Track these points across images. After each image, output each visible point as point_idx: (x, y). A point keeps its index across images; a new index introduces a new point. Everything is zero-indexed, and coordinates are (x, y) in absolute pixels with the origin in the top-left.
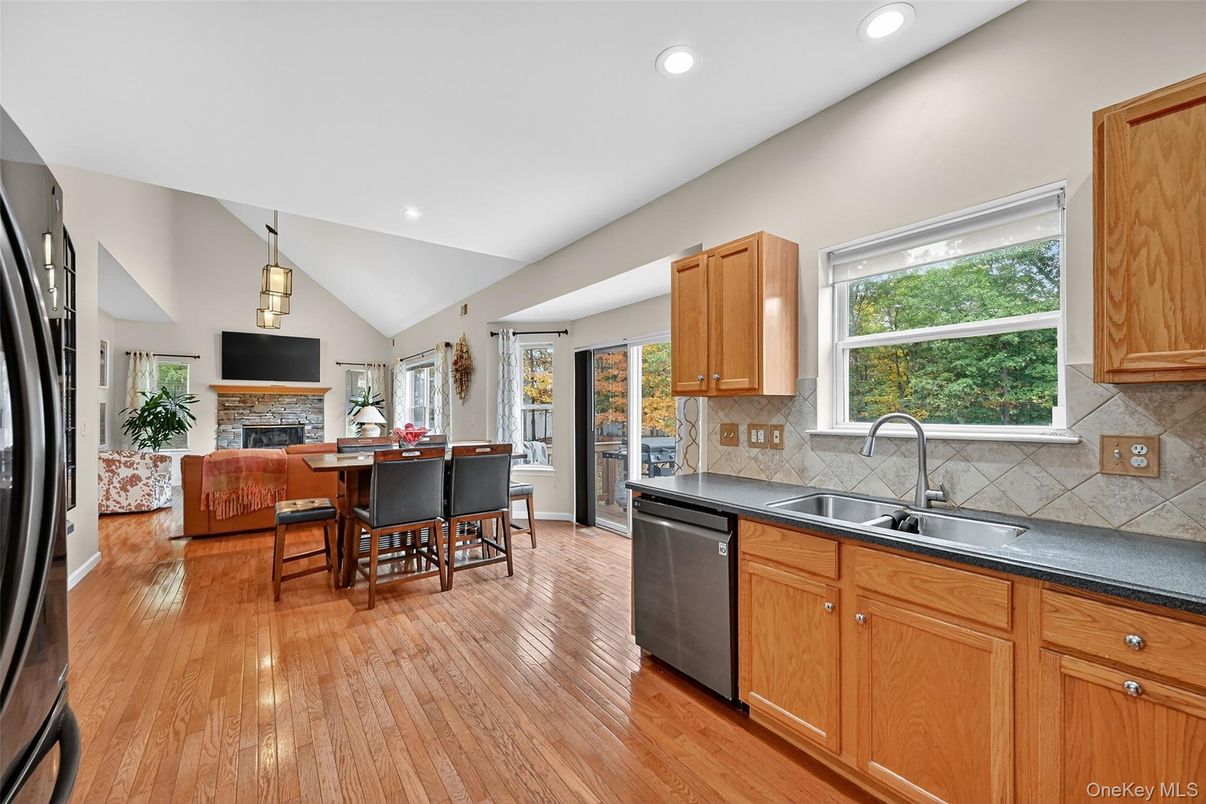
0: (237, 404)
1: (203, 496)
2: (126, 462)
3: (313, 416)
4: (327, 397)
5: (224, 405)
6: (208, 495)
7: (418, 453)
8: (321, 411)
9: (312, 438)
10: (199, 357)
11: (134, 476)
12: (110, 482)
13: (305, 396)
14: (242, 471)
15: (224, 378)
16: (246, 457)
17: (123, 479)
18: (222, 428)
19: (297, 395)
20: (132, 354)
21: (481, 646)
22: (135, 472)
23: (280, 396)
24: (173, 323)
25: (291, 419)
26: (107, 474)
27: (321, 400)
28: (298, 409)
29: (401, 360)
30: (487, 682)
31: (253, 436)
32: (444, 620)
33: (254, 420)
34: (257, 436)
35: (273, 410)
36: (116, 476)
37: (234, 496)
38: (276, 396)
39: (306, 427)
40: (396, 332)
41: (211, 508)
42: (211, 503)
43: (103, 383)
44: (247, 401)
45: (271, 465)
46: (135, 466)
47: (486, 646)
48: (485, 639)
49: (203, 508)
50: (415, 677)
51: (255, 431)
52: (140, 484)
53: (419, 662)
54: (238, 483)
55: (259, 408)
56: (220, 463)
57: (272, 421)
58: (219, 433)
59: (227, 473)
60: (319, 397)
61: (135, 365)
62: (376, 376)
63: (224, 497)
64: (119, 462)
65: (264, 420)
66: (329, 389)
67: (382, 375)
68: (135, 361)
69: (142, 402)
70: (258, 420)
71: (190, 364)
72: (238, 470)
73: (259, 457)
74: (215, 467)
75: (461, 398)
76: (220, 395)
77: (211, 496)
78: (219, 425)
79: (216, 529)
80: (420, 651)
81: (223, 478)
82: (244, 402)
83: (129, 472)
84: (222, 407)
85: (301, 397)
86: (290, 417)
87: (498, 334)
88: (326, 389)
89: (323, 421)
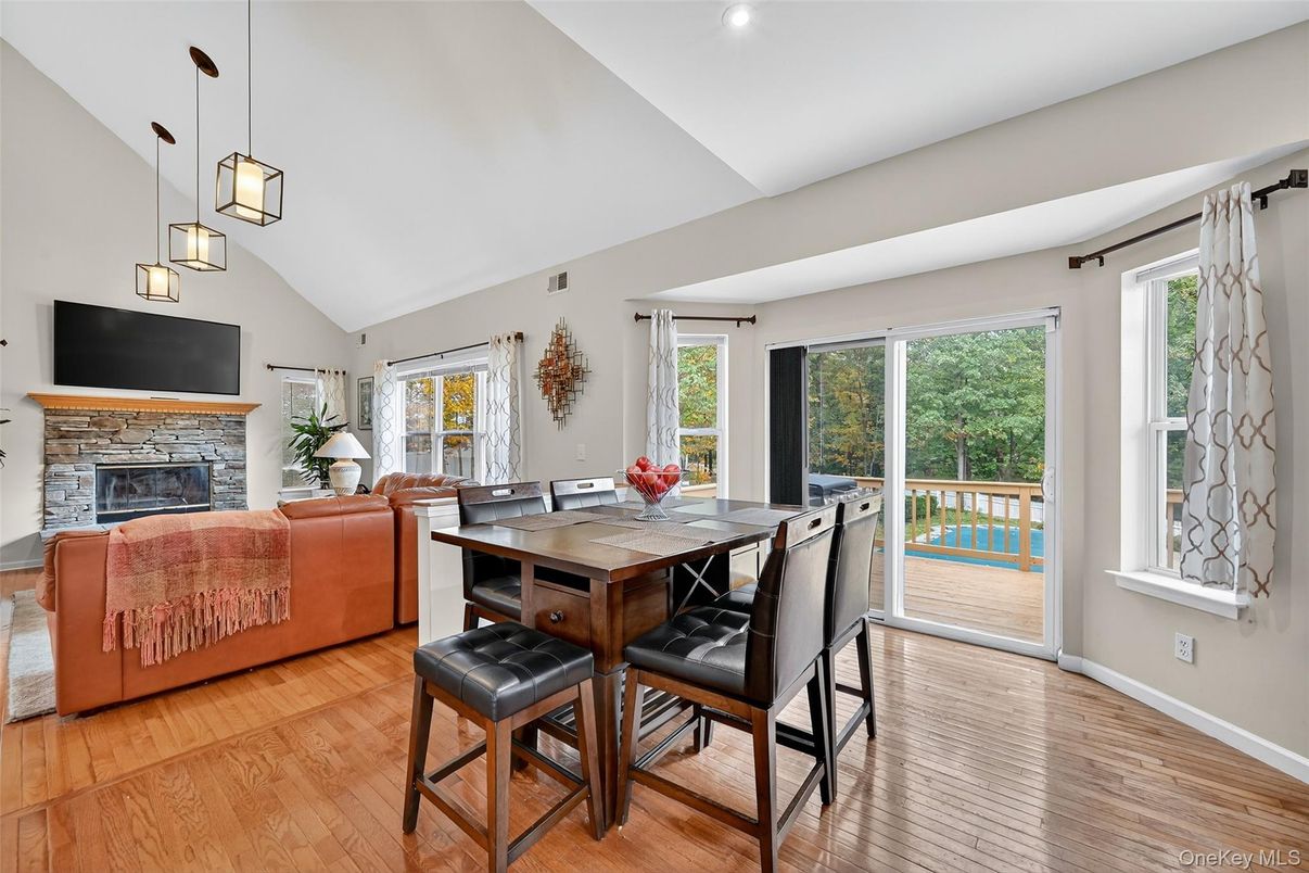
0: (85, 428)
1: (111, 620)
3: (227, 448)
4: (252, 423)
5: (57, 429)
6: (121, 615)
8: (241, 440)
9: (225, 483)
10: (4, 343)
13: (214, 415)
14: (198, 561)
15: (57, 382)
16: (208, 531)
18: (55, 468)
19: (199, 415)
23: (169, 415)
25: (188, 453)
27: (241, 424)
28: (203, 435)
29: (389, 364)
31: (114, 481)
33: (118, 456)
34: (122, 484)
35: (157, 438)
37: (182, 612)
38: (160, 418)
39: (216, 467)
40: (366, 325)
41: (129, 644)
42: (128, 632)
44: (105, 422)
45: (259, 543)
49: (108, 645)
51: (121, 474)
54: (191, 584)
55: (128, 435)
56: (150, 544)
57: (154, 457)
58: (48, 479)
59: (167, 566)
60: (234, 427)
62: (332, 388)
63: (161, 618)
65: (138, 456)
66: (255, 406)
67: (342, 387)
70: (125, 456)
72: (192, 556)
73: (233, 529)
74: (139, 554)
75: (556, 418)
76: (48, 412)
77: (128, 620)
78: (47, 463)
79: (139, 686)
81: (157, 579)
82: (99, 424)
84: (53, 433)
85: (208, 418)
86: (187, 449)
87: (650, 317)
88: (251, 407)
89: (245, 456)
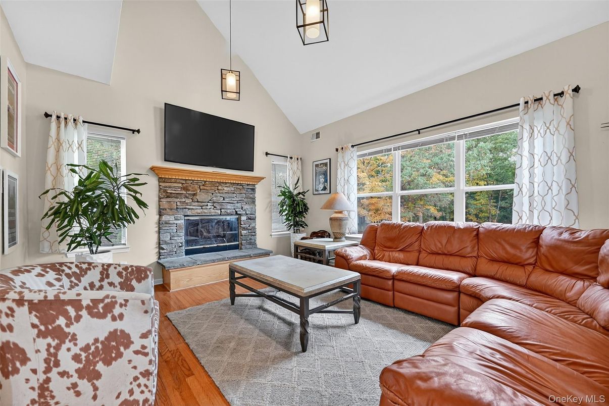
0: (179, 191)
2: (95, 302)
3: (247, 206)
5: (165, 191)
8: (253, 201)
9: (247, 229)
10: (138, 131)
11: (113, 335)
12: (52, 361)
13: (241, 185)
15: (166, 159)
17: (86, 348)
18: (164, 218)
19: (234, 183)
20: (54, 117)
22: (119, 325)
23: (220, 183)
25: (229, 209)
26: (42, 343)
27: (253, 190)
28: (236, 197)
29: (353, 146)
31: (192, 228)
33: (195, 210)
35: (214, 199)
36: (68, 344)
38: (215, 185)
39: (242, 218)
44: (189, 189)
46: (117, 311)
52: (128, 354)
55: (200, 196)
57: (212, 211)
60: (252, 187)
61: (58, 133)
62: (295, 168)
64: (76, 304)
65: (205, 211)
67: (300, 168)
68: (59, 127)
69: (71, 183)
70: (199, 210)
76: (161, 180)
78: (160, 215)
82: (186, 189)
83: (102, 328)
84: (163, 194)
85: (238, 186)
86: (229, 206)
88: (259, 179)
89: (255, 211)
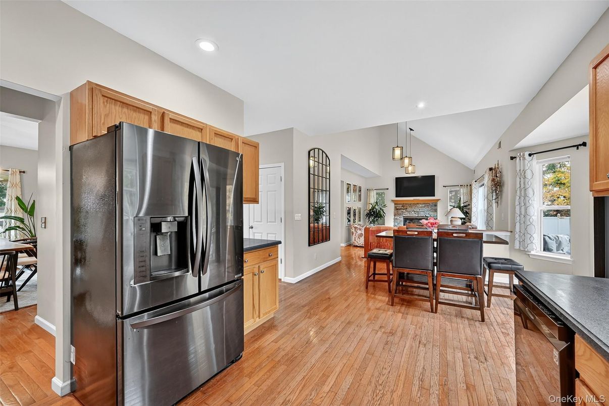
0: (401, 207)
1: (369, 243)
2: (359, 228)
3: (432, 213)
4: (439, 204)
6: (371, 243)
7: (416, 233)
8: (436, 211)
10: (388, 189)
13: (428, 203)
15: (396, 197)
17: (359, 234)
18: (396, 217)
19: (424, 203)
20: (369, 190)
21: (419, 347)
22: (362, 232)
24: (380, 176)
27: (436, 205)
28: (426, 209)
29: (475, 181)
30: (402, 364)
32: (416, 326)
33: (407, 215)
34: (408, 221)
35: (415, 210)
36: (357, 233)
37: (379, 245)
38: (416, 204)
40: (474, 167)
42: (372, 246)
43: (360, 200)
44: (404, 206)
46: (361, 230)
47: (422, 348)
48: (425, 345)
49: (369, 248)
50: (376, 341)
51: (408, 219)
53: (385, 336)
55: (409, 209)
56: (375, 231)
57: (415, 215)
58: (394, 219)
60: (434, 205)
61: (369, 194)
63: (376, 245)
65: (411, 216)
66: (440, 200)
67: (469, 190)
68: (370, 192)
69: (370, 207)
70: (408, 215)
71: (385, 191)
74: (373, 232)
75: (496, 202)
76: (395, 204)
78: (395, 216)
80: (390, 333)
83: (360, 232)
84: (396, 209)
85: (426, 204)
86: (422, 213)
87: (516, 157)
88: (438, 200)
89: (437, 215)
